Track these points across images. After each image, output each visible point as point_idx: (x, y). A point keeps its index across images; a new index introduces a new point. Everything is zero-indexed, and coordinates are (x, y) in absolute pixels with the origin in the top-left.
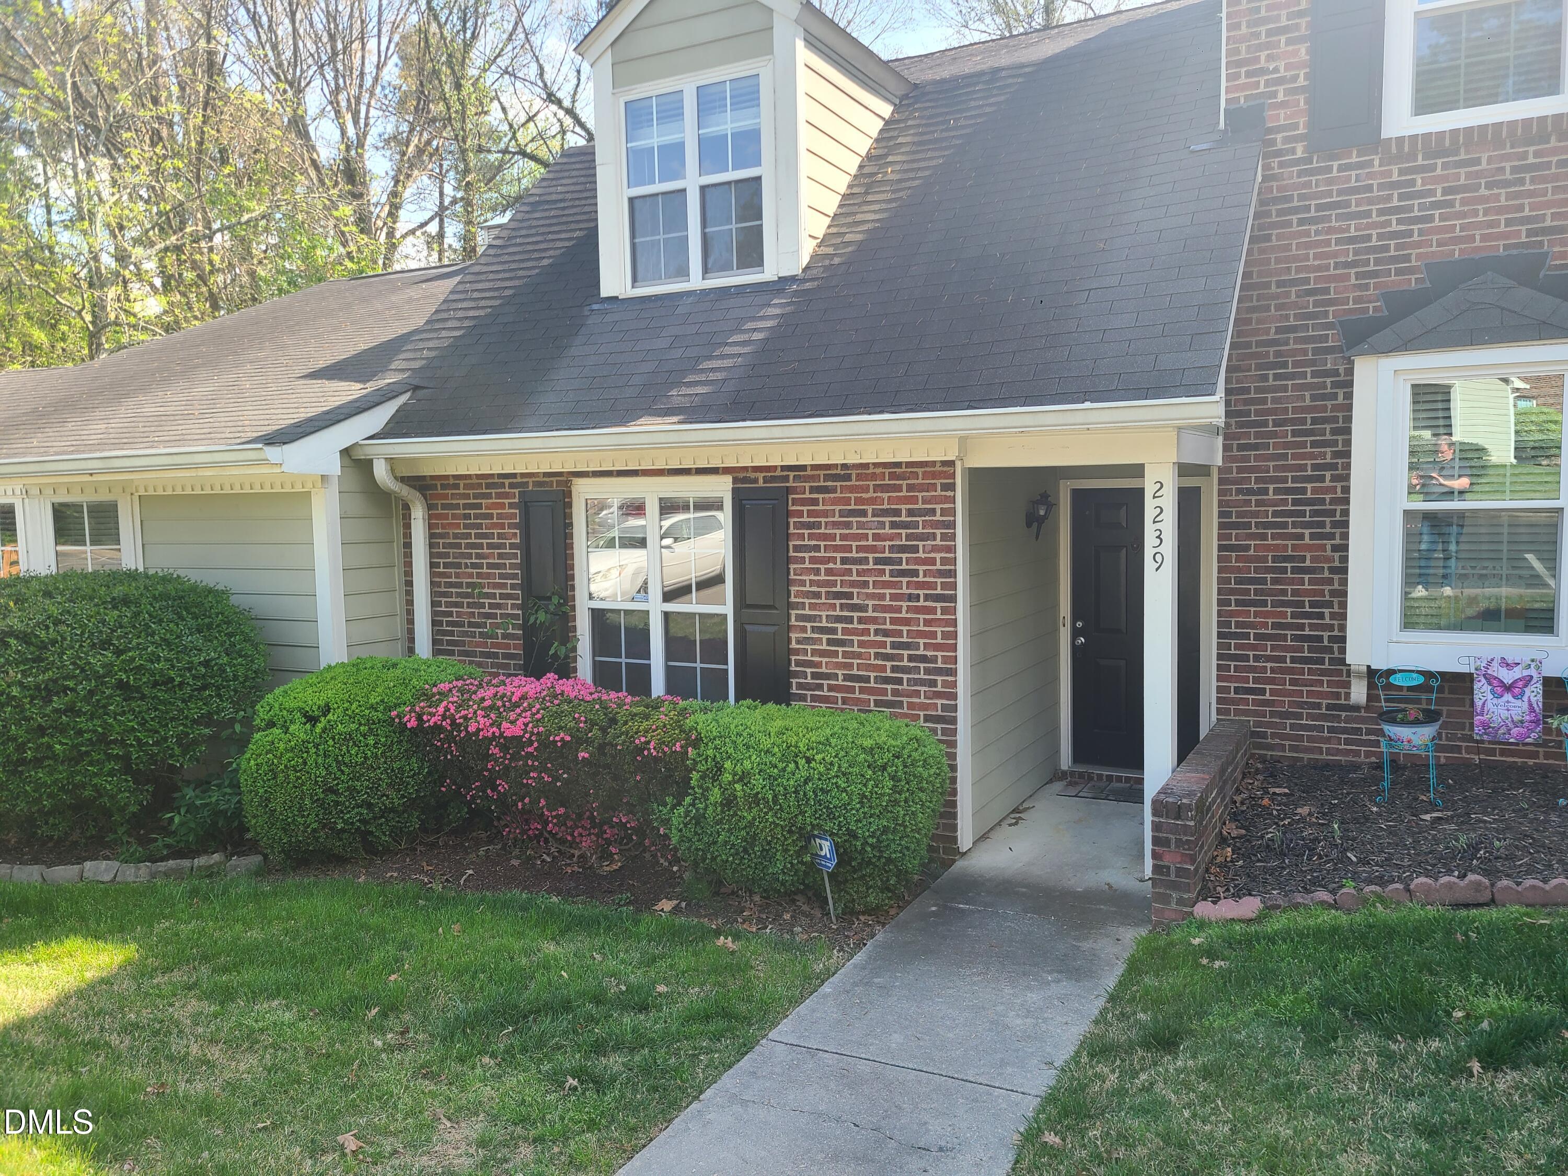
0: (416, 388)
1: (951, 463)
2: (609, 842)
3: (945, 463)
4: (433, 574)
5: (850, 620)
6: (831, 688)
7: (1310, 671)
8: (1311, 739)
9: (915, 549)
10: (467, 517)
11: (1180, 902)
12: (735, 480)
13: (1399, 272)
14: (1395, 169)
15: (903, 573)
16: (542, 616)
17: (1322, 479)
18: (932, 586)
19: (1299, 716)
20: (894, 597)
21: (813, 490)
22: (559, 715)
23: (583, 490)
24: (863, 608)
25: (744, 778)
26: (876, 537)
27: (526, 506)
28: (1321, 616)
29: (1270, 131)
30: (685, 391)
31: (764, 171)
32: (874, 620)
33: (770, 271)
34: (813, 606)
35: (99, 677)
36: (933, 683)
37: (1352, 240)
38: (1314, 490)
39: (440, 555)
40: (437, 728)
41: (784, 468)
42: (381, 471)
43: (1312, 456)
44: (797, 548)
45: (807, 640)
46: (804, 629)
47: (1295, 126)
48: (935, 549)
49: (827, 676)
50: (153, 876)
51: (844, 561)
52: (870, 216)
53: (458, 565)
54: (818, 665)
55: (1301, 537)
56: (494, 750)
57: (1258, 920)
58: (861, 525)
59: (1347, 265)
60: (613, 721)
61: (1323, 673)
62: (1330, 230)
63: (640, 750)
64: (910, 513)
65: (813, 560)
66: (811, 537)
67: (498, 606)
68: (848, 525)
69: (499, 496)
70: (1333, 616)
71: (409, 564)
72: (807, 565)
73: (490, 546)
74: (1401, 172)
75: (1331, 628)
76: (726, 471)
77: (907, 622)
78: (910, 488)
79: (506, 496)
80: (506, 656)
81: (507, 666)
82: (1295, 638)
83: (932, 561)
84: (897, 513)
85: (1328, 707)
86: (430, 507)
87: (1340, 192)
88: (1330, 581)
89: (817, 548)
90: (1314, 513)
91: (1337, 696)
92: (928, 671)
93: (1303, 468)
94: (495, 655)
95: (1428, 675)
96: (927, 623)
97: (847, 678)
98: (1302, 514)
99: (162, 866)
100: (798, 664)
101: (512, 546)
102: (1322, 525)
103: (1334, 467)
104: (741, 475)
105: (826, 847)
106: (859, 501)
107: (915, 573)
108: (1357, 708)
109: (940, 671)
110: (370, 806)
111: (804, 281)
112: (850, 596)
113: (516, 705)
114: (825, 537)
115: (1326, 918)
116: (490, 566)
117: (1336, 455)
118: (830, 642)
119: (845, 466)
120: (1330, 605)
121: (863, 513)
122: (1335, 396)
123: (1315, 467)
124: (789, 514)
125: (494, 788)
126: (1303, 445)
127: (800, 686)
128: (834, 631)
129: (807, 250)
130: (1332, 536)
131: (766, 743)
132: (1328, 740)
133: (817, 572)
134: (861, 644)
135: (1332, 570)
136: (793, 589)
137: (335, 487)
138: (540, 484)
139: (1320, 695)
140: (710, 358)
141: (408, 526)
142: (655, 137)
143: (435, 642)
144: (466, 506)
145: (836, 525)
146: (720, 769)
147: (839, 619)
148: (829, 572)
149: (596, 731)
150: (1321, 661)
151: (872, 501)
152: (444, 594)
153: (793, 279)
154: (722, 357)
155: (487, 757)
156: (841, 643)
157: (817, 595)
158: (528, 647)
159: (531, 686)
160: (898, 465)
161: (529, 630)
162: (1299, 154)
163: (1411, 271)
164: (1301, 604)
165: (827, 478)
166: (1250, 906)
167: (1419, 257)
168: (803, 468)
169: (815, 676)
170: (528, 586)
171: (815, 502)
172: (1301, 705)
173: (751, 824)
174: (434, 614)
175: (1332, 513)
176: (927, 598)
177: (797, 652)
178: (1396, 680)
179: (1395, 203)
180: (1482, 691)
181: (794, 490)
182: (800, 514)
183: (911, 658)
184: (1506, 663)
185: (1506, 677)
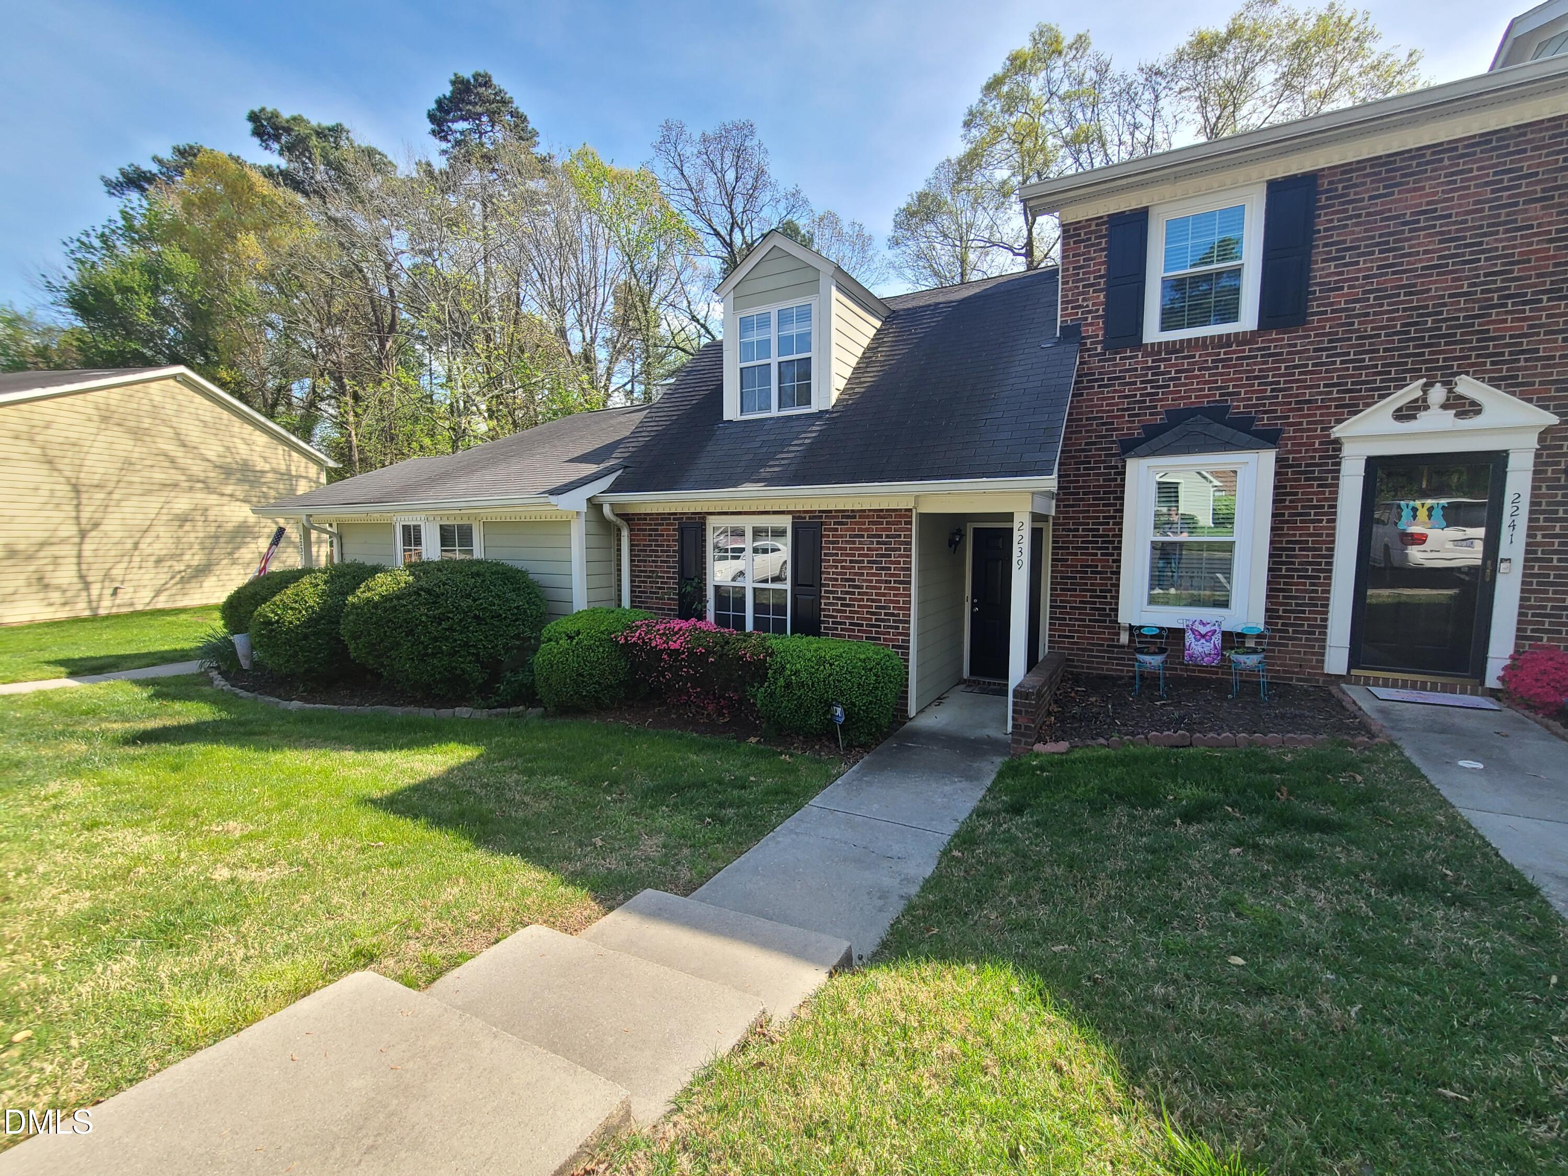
0: (626, 467)
1: (910, 510)
2: (723, 708)
3: (906, 510)
4: (632, 566)
5: (854, 593)
6: (842, 630)
7: (1099, 627)
8: (1098, 663)
9: (890, 556)
10: (651, 535)
11: (1026, 743)
12: (794, 518)
13: (1151, 414)
14: (1150, 359)
15: (883, 569)
16: (689, 588)
17: (1108, 524)
18: (898, 576)
19: (1092, 651)
20: (877, 581)
21: (835, 523)
22: (698, 639)
23: (712, 521)
25: (796, 673)
26: (869, 549)
27: (682, 530)
28: (1105, 597)
29: (1084, 338)
30: (768, 470)
31: (813, 354)
32: (867, 594)
33: (814, 408)
34: (833, 586)
35: (465, 613)
36: (898, 628)
37: (1126, 397)
38: (1104, 530)
39: (636, 556)
40: (635, 644)
41: (820, 511)
42: (607, 510)
43: (1104, 512)
44: (826, 555)
45: (830, 604)
46: (828, 598)
47: (1097, 336)
48: (900, 556)
49: (841, 623)
50: (490, 716)
51: (851, 561)
52: (869, 379)
53: (645, 561)
54: (836, 617)
55: (1096, 554)
56: (665, 656)
57: (1067, 753)
58: (860, 543)
59: (1124, 410)
60: (727, 643)
61: (1106, 627)
62: (1115, 391)
63: (741, 658)
64: (887, 536)
65: (834, 561)
66: (833, 548)
67: (666, 583)
68: (854, 542)
69: (668, 524)
70: (1112, 597)
71: (620, 560)
72: (831, 563)
73: (662, 551)
74: (1153, 361)
75: (1111, 604)
76: (789, 512)
77: (884, 595)
78: (888, 523)
79: (671, 524)
80: (669, 610)
81: (669, 615)
82: (1092, 609)
83: (899, 563)
84: (880, 536)
85: (1108, 646)
86: (631, 530)
87: (1120, 371)
88: (1111, 579)
89: (837, 555)
90: (1103, 542)
91: (1113, 640)
92: (894, 621)
93: (1098, 518)
94: (663, 609)
95: (1161, 629)
96: (895, 595)
97: (851, 624)
98: (1097, 542)
99: (494, 711)
100: (825, 616)
101: (674, 551)
102: (1108, 548)
103: (1114, 517)
104: (797, 515)
105: (839, 711)
106: (860, 530)
107: (889, 569)
108: (1123, 646)
109: (900, 621)
110: (600, 684)
111: (832, 412)
112: (854, 580)
113: (677, 633)
114: (841, 549)
115: (1103, 752)
116: (662, 562)
117: (1116, 511)
118: (842, 605)
119: (853, 511)
120: (1110, 591)
121: (862, 536)
122: (1116, 480)
123: (1104, 517)
124: (822, 536)
125: (664, 677)
126: (1098, 505)
127: (826, 628)
128: (845, 599)
129: (834, 396)
130: (1112, 555)
131: (809, 655)
132: (1107, 664)
133: (837, 567)
134: (859, 606)
135: (1112, 573)
136: (823, 576)
137: (583, 518)
138: (690, 518)
139: (1103, 639)
140: (782, 452)
141: (619, 540)
142: (755, 337)
143: (632, 602)
144: (650, 530)
145: (847, 542)
146: (784, 668)
147: (847, 593)
148: (842, 567)
149: (718, 647)
150: (1105, 621)
151: (867, 530)
152: (638, 576)
153: (827, 411)
154: (788, 452)
155: (662, 660)
156: (848, 605)
157: (836, 580)
158: (681, 605)
159: (684, 624)
160: (882, 510)
161: (682, 596)
162: (1099, 350)
163: (1158, 414)
164: (1095, 591)
165: (843, 517)
166: (1063, 746)
167: (1162, 406)
168: (830, 511)
169: (833, 623)
170: (682, 573)
171: (836, 530)
172: (1093, 644)
173: (800, 697)
174: (632, 586)
176: (895, 582)
177: (824, 610)
178: (1144, 632)
179: (1150, 377)
180: (1189, 638)
181: (825, 523)
182: (828, 536)
183: (886, 614)
184: (1202, 623)
185: (1202, 630)
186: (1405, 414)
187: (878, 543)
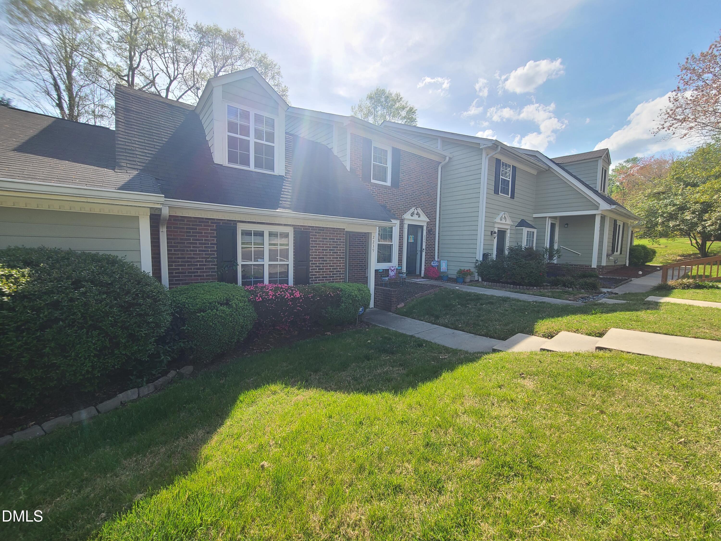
1: (344, 229)
3: (342, 229)
4: (168, 254)
5: (324, 264)
9: (337, 247)
10: (188, 232)
11: (395, 306)
12: (294, 228)
15: (335, 253)
18: (340, 255)
20: (333, 258)
21: (315, 232)
23: (241, 227)
24: (327, 261)
26: (329, 245)
27: (219, 230)
31: (275, 145)
32: (329, 263)
33: (276, 173)
34: (315, 261)
36: (340, 276)
39: (173, 247)
41: (309, 226)
42: (166, 212)
44: (311, 247)
45: (313, 269)
46: (313, 267)
48: (341, 247)
49: (318, 277)
51: (322, 250)
54: (316, 275)
58: (326, 242)
64: (337, 239)
65: (315, 250)
66: (315, 244)
68: (324, 241)
69: (205, 226)
72: (314, 251)
73: (200, 244)
74: (373, 188)
76: (293, 225)
77: (335, 263)
78: (337, 234)
79: (209, 226)
83: (341, 250)
84: (334, 239)
89: (316, 247)
92: (339, 274)
95: (383, 270)
96: (340, 263)
97: (322, 277)
100: (311, 275)
101: (212, 244)
104: (297, 227)
105: (361, 309)
106: (326, 236)
107: (337, 253)
109: (342, 274)
111: (287, 178)
112: (324, 258)
114: (318, 244)
116: (200, 251)
118: (319, 269)
119: (323, 227)
121: (327, 239)
124: (310, 238)
127: (311, 281)
128: (320, 266)
133: (316, 252)
134: (326, 269)
138: (226, 223)
142: (238, 121)
144: (188, 228)
145: (320, 241)
147: (321, 263)
148: (319, 252)
151: (328, 236)
152: (174, 262)
153: (283, 177)
156: (321, 269)
157: (316, 258)
160: (334, 228)
165: (319, 230)
168: (313, 227)
169: (315, 278)
170: (220, 258)
171: (316, 235)
174: (169, 269)
175: (364, 244)
176: (339, 258)
177: (311, 272)
178: (380, 271)
180: (390, 270)
181: (311, 232)
182: (312, 238)
183: (336, 271)
184: (393, 267)
185: (392, 269)
186: (412, 215)
187: (333, 242)
